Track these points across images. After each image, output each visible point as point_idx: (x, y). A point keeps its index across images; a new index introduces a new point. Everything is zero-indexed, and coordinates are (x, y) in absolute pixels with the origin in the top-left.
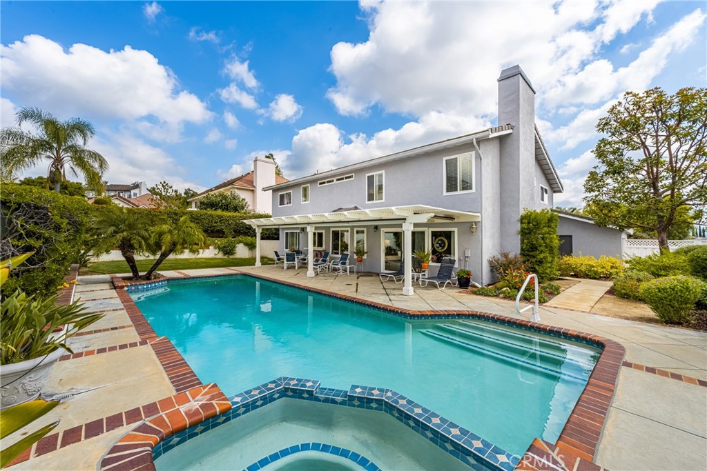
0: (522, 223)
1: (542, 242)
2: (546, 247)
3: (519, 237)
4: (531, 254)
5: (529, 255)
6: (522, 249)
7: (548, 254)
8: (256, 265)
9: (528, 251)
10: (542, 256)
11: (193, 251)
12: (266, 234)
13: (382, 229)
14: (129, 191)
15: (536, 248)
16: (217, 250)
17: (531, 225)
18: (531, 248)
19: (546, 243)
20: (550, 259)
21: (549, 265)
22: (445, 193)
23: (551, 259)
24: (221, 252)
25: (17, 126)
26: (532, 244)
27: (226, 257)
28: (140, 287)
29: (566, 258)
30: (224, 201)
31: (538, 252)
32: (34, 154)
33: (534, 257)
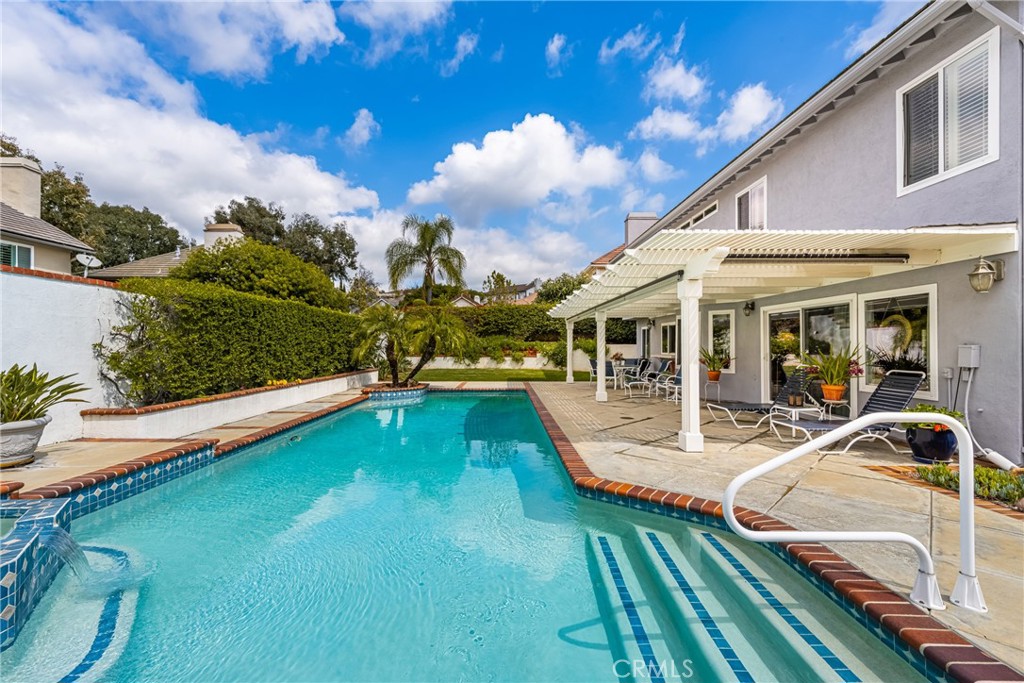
8: (568, 381)
11: (517, 360)
12: (621, 335)
13: (762, 309)
14: (525, 291)
16: (546, 359)
22: (901, 190)
24: (551, 362)
25: (401, 236)
27: (558, 369)
28: (383, 395)
30: (564, 289)
32: (412, 262)
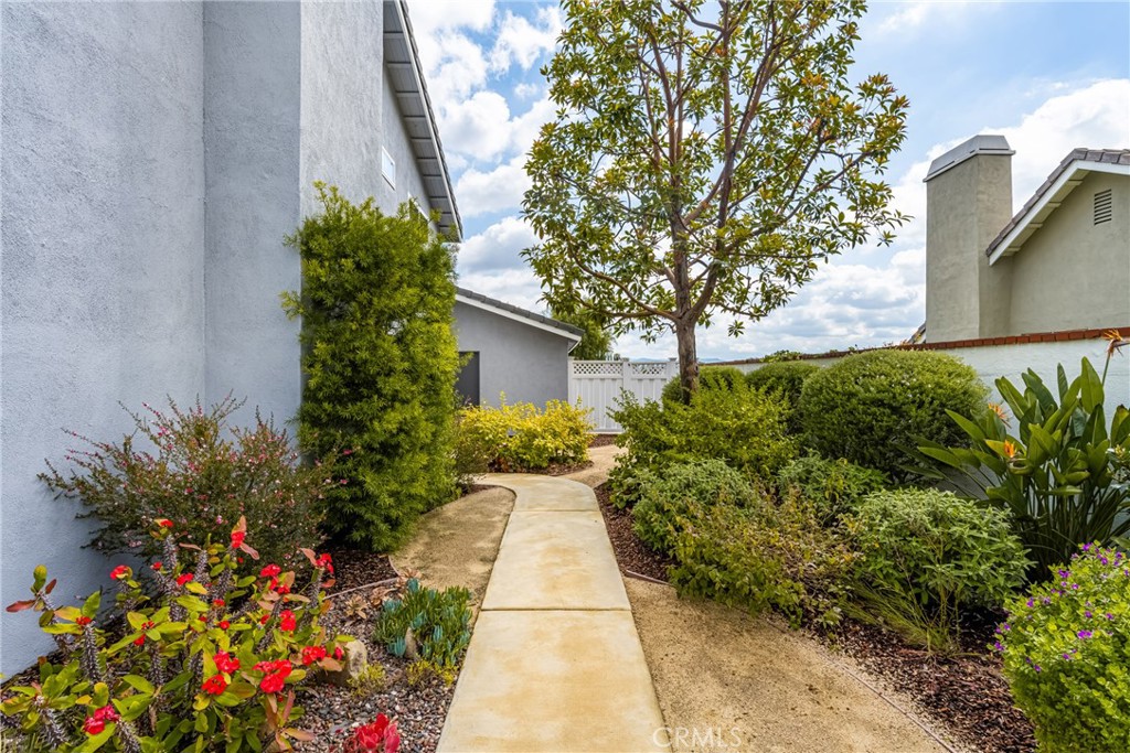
0: (308, 254)
1: (396, 351)
2: (413, 375)
3: (297, 326)
4: (345, 414)
5: (339, 422)
6: (309, 395)
7: (418, 411)
9: (336, 399)
10: (393, 419)
15: (371, 383)
17: (348, 263)
18: (349, 383)
19: (411, 359)
20: (425, 432)
21: (423, 459)
23: (432, 427)
26: (353, 364)
29: (470, 414)
31: (377, 402)
33: (360, 428)
